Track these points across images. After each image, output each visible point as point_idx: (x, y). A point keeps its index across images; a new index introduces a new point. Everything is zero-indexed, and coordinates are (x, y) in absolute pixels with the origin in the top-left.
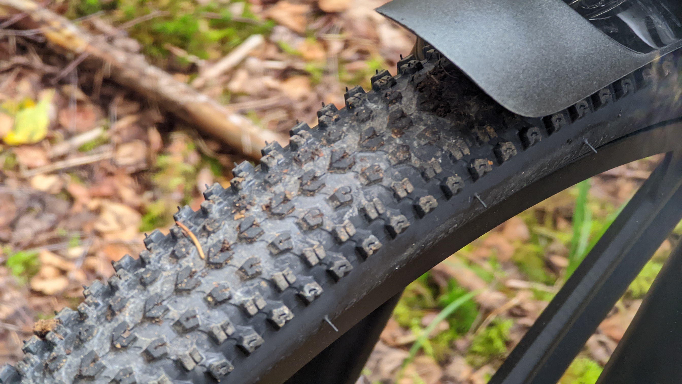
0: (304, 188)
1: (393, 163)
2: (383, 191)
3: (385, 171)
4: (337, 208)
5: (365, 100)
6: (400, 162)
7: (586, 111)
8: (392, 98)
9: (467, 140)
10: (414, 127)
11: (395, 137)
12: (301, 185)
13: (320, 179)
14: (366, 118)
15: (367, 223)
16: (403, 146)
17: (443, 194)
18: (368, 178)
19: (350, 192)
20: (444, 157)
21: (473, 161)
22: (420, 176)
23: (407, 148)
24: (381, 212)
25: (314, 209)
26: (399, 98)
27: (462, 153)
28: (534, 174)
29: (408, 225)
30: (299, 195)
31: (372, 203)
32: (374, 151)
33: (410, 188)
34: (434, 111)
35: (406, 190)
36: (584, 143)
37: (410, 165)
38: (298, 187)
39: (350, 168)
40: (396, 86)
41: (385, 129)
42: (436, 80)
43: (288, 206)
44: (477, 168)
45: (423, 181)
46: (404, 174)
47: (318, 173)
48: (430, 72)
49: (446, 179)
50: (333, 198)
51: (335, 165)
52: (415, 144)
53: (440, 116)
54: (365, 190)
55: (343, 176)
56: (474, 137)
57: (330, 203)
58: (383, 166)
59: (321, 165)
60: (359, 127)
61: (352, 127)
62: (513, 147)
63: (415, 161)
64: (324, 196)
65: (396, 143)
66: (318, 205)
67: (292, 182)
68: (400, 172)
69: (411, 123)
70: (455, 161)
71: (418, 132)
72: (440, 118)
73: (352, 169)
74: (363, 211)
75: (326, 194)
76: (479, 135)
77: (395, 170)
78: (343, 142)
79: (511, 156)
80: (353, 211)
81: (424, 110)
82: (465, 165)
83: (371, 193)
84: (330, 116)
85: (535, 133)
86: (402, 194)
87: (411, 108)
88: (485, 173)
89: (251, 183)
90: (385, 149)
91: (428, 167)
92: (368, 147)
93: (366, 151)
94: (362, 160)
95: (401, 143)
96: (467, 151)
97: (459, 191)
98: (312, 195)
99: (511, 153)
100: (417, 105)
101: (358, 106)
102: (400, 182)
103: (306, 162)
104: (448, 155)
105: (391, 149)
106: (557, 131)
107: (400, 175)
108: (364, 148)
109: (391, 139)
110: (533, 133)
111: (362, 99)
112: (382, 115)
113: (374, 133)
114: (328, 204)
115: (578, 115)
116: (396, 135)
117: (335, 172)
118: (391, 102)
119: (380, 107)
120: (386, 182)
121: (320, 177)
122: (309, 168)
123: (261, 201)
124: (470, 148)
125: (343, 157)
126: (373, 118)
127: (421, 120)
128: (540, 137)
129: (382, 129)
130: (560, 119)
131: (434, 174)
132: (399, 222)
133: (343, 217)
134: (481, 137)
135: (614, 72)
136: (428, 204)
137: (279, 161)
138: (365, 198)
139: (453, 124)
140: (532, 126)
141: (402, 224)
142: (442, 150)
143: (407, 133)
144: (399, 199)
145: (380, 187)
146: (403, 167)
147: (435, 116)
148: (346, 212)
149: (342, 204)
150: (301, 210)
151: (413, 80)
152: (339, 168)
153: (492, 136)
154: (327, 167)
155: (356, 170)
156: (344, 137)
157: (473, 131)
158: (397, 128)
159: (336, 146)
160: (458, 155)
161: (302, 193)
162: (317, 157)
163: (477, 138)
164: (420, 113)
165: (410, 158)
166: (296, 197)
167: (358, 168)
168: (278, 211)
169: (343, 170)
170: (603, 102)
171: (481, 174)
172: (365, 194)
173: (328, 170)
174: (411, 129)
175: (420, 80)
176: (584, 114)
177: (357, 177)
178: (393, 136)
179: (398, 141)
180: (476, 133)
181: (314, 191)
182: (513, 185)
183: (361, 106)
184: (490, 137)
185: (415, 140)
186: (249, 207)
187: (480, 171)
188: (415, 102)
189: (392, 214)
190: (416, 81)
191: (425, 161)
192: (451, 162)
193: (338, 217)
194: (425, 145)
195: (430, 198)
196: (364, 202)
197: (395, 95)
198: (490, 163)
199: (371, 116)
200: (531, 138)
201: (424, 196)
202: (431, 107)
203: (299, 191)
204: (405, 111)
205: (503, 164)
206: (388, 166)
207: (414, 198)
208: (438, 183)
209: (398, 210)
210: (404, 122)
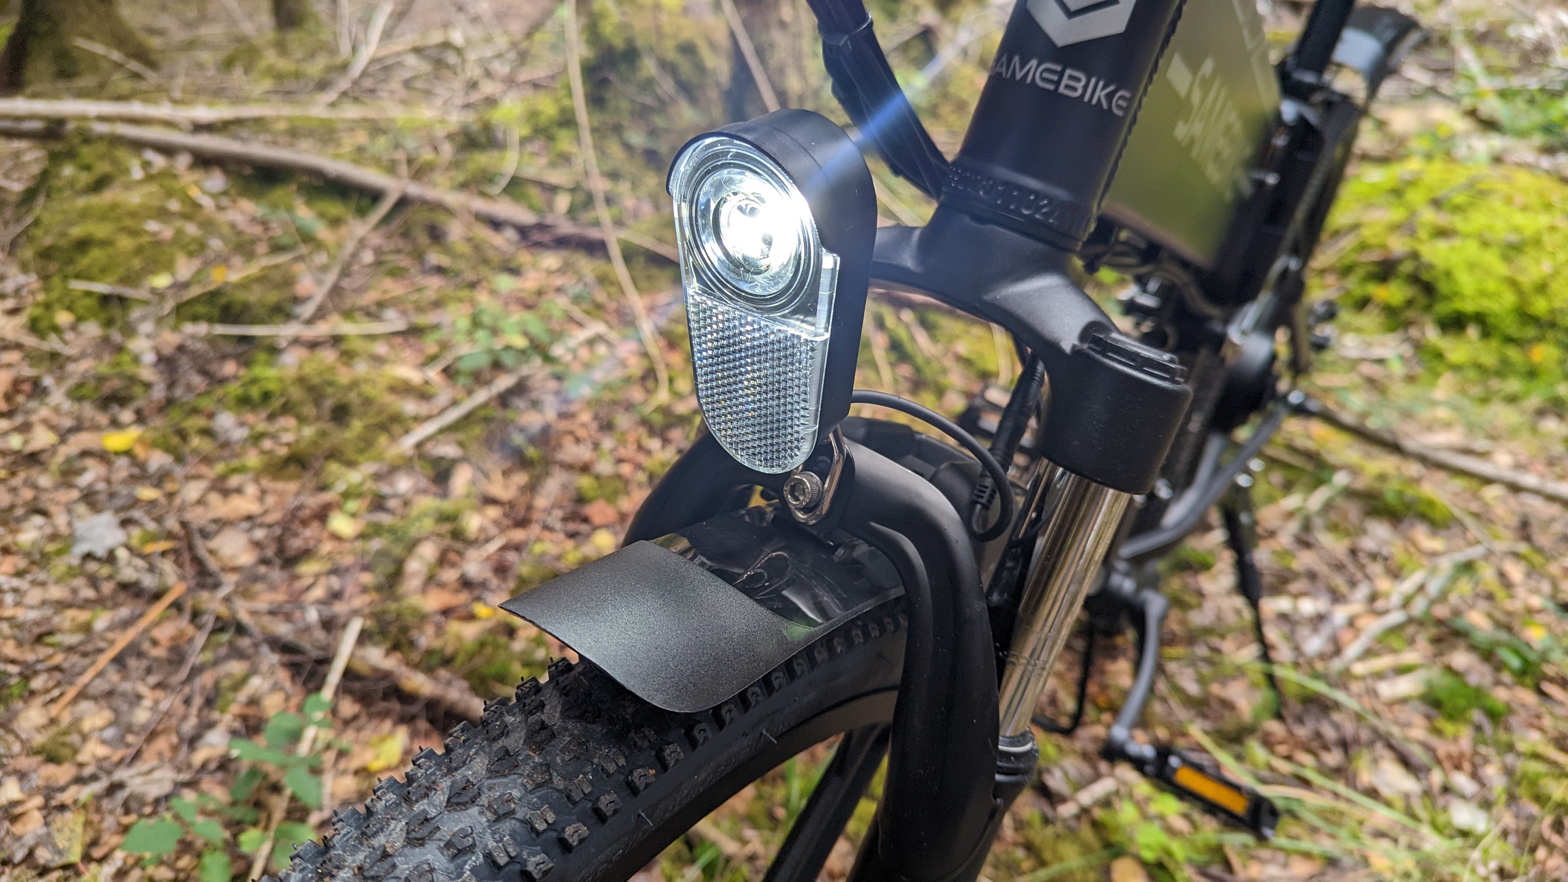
0: (410, 836)
1: (530, 787)
2: (517, 825)
3: (520, 799)
4: (454, 857)
5: (502, 713)
6: (538, 786)
7: (760, 698)
8: (531, 708)
9: (623, 748)
10: (557, 740)
11: (533, 754)
12: (408, 833)
13: (434, 821)
14: (498, 735)
15: (497, 871)
16: (541, 764)
17: (596, 817)
18: (495, 813)
19: (472, 833)
20: (595, 772)
21: (631, 772)
22: (565, 799)
23: (547, 767)
24: (513, 854)
25: (422, 863)
26: (542, 706)
27: (617, 765)
28: (709, 775)
29: (550, 865)
30: (404, 846)
31: (500, 845)
32: (505, 776)
33: (551, 817)
34: (581, 717)
35: (546, 821)
36: (762, 734)
37: (552, 788)
38: (404, 835)
39: (473, 802)
40: (540, 694)
41: (521, 746)
42: (584, 681)
43: (386, 865)
44: (637, 782)
45: (569, 805)
46: (544, 800)
47: (433, 812)
48: (579, 673)
49: (598, 799)
50: (449, 845)
51: (453, 800)
52: (558, 760)
53: (589, 722)
54: (493, 829)
55: (465, 813)
56: (632, 743)
57: (445, 853)
58: (516, 793)
59: (437, 802)
60: (490, 746)
61: (482, 748)
62: (679, 750)
63: (558, 782)
64: (438, 842)
65: (534, 762)
66: (429, 856)
67: (398, 829)
68: (539, 798)
69: (553, 736)
70: (609, 775)
71: (562, 745)
72: (589, 725)
73: (476, 803)
74: (489, 856)
75: (440, 840)
76: (636, 740)
77: (533, 796)
78: (469, 769)
79: (677, 761)
80: (477, 858)
81: (569, 718)
82: (622, 777)
83: (501, 831)
84: (458, 738)
85: (704, 730)
86: (540, 826)
87: (554, 716)
88: (647, 785)
89: (349, 836)
90: (520, 772)
91: (573, 788)
92: (497, 772)
93: (496, 777)
94: (490, 789)
95: (541, 760)
96: (622, 761)
97: (615, 812)
98: (422, 845)
99: (677, 757)
100: (561, 714)
101: (492, 722)
102: (539, 812)
103: (417, 801)
104: (600, 768)
105: (527, 770)
106: (730, 724)
107: (539, 802)
108: (493, 773)
109: (528, 757)
110: (701, 730)
111: (498, 713)
112: (519, 729)
113: (507, 752)
114: (442, 853)
115: (751, 704)
116: (534, 751)
117: (455, 810)
118: (531, 713)
119: (518, 720)
120: (520, 815)
121: (432, 819)
122: (422, 808)
123: (354, 861)
124: (626, 758)
125: (464, 789)
126: (508, 733)
127: (566, 730)
128: (709, 734)
129: (518, 747)
130: (730, 711)
131: (582, 795)
132: (538, 865)
133: (462, 868)
134: (639, 743)
135: (781, 651)
136: (576, 835)
137: (387, 801)
138: (493, 838)
139: (604, 731)
140: (700, 722)
141: (542, 866)
142: (592, 764)
143: (548, 748)
144: (538, 833)
145: (513, 821)
146: (542, 791)
147: (584, 724)
148: (467, 861)
149: (460, 851)
150: (406, 866)
151: (558, 684)
152: (458, 804)
153: (652, 740)
154: (445, 804)
155: (481, 803)
156: (471, 761)
157: (630, 736)
158: (535, 743)
159: (458, 775)
160: (611, 768)
161: (408, 843)
162: (433, 792)
163: (635, 744)
164: (564, 722)
165: (551, 779)
166: (401, 850)
167: (484, 800)
168: (372, 873)
169: (464, 805)
170: (777, 687)
171: (641, 788)
172: (493, 833)
173: (446, 807)
174: (553, 743)
175: (567, 682)
176: (757, 702)
177: (481, 813)
178: (531, 753)
179: (537, 760)
180: (633, 738)
181: (423, 839)
182: (686, 792)
183: (497, 721)
184: (650, 741)
185: (557, 755)
186: (335, 872)
187: (640, 783)
188: (559, 710)
189: (529, 854)
190: (562, 685)
191: (570, 780)
192: (605, 776)
193: (456, 869)
194: (570, 760)
195: (578, 827)
196: (491, 844)
197: (535, 704)
198: (652, 772)
199: (506, 732)
200: (700, 737)
201: (570, 825)
202: (578, 714)
203: (404, 841)
204: (547, 721)
205: (669, 772)
206: (524, 792)
207: (559, 829)
208: (590, 805)
209: (538, 848)
210: (544, 735)
